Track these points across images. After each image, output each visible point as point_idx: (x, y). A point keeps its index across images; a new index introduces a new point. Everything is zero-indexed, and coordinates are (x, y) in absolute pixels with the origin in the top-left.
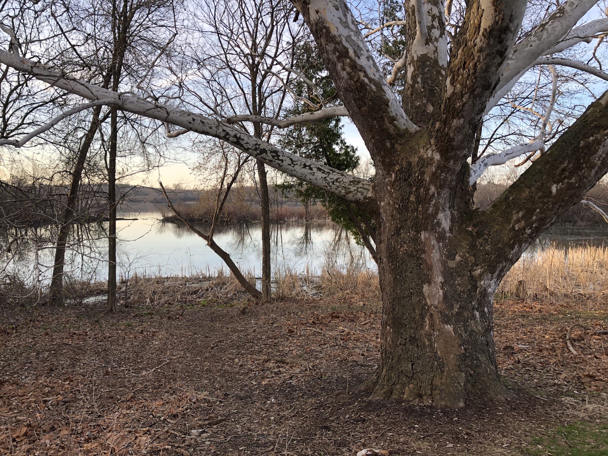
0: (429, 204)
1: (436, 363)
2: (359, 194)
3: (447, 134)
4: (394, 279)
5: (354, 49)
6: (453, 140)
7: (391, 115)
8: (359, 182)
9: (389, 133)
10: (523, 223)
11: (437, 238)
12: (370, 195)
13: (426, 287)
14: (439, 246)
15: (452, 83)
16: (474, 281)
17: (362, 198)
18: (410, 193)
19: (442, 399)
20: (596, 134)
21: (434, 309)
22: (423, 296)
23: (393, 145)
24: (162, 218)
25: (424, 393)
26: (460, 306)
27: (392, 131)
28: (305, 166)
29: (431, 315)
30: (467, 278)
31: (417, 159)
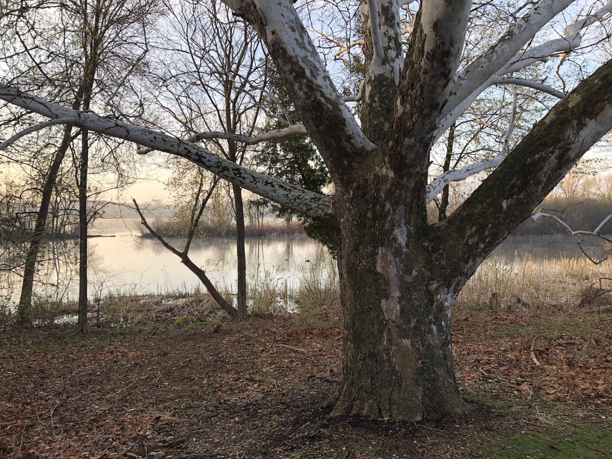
0: (385, 220)
1: (394, 377)
2: (320, 211)
3: (400, 153)
4: (355, 294)
5: (310, 70)
6: (406, 158)
7: (348, 133)
8: (319, 199)
9: (346, 151)
10: (476, 238)
11: (394, 254)
12: (330, 211)
13: (383, 302)
14: (396, 261)
15: (402, 104)
16: (430, 296)
17: (323, 214)
18: (367, 209)
19: (399, 413)
20: (541, 152)
21: (392, 324)
22: (382, 311)
23: (350, 163)
24: (140, 234)
25: (382, 408)
26: (417, 320)
27: (348, 149)
29: (389, 329)
30: (423, 292)
31: (372, 177)
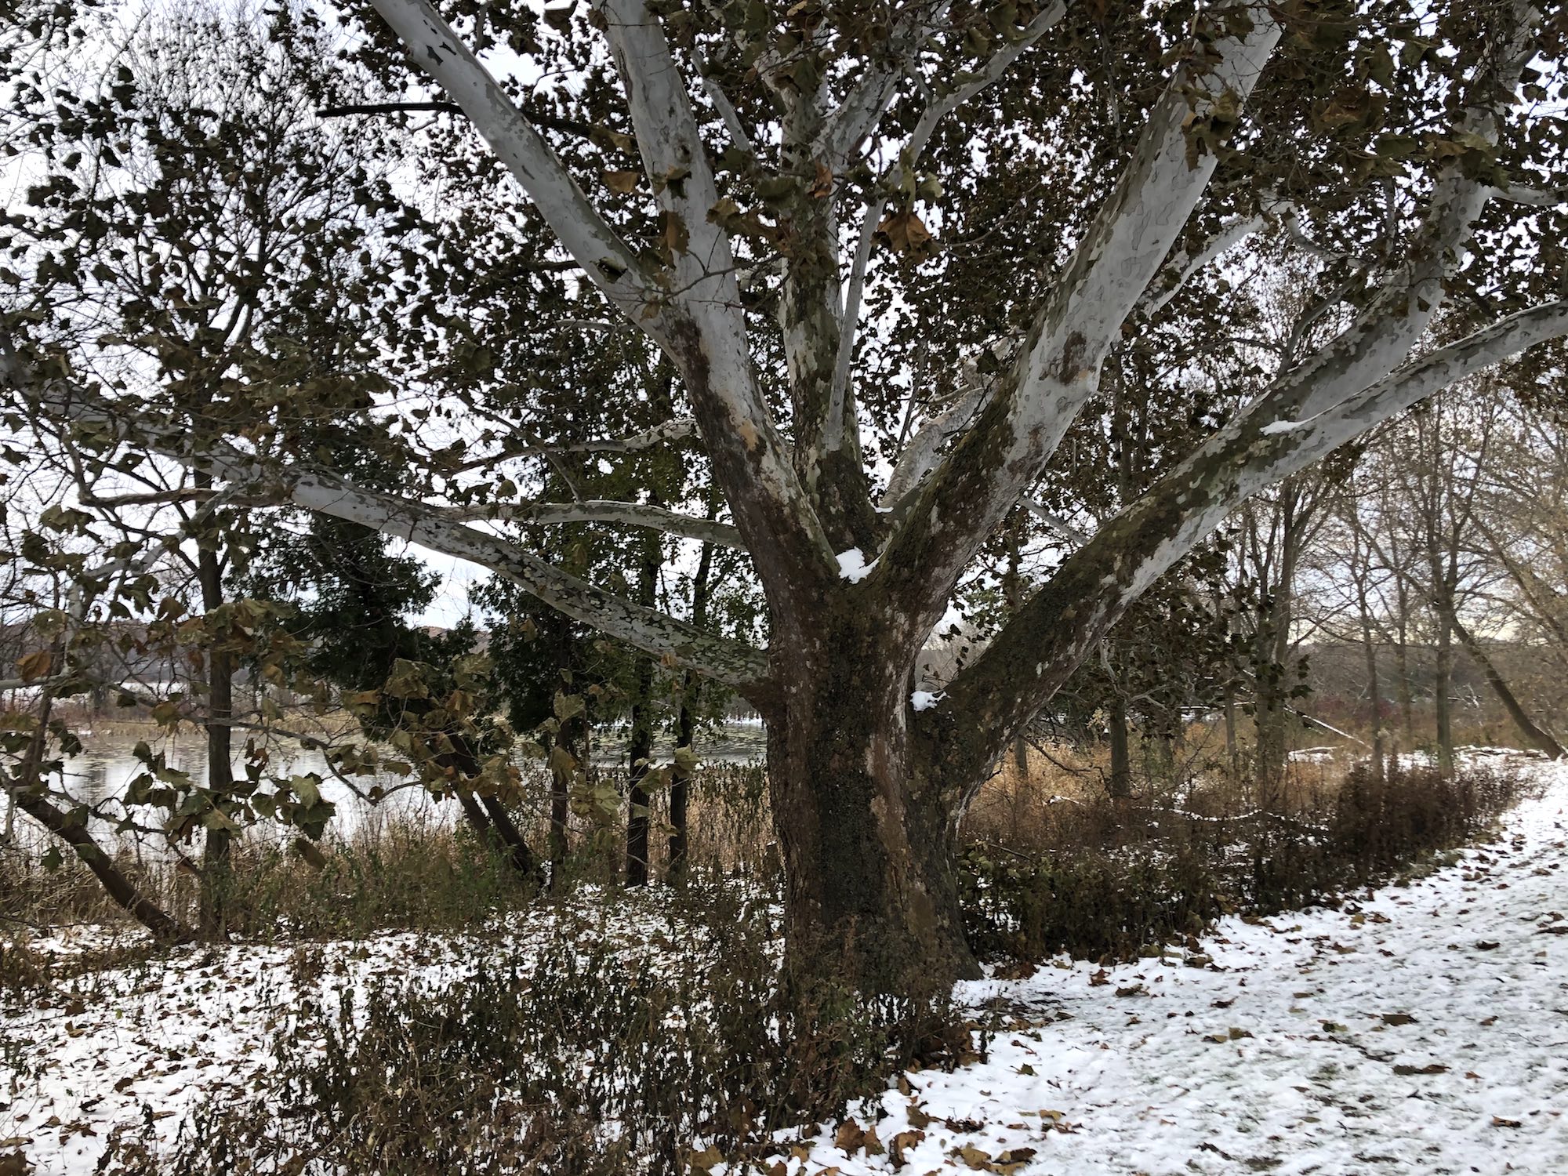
0: (885, 691)
2: (749, 674)
8: (747, 653)
12: (766, 675)
14: (896, 758)
15: (940, 518)
16: (942, 810)
17: (753, 680)
18: (852, 672)
21: (898, 859)
22: (879, 839)
26: (930, 852)
27: (822, 574)
29: (895, 868)
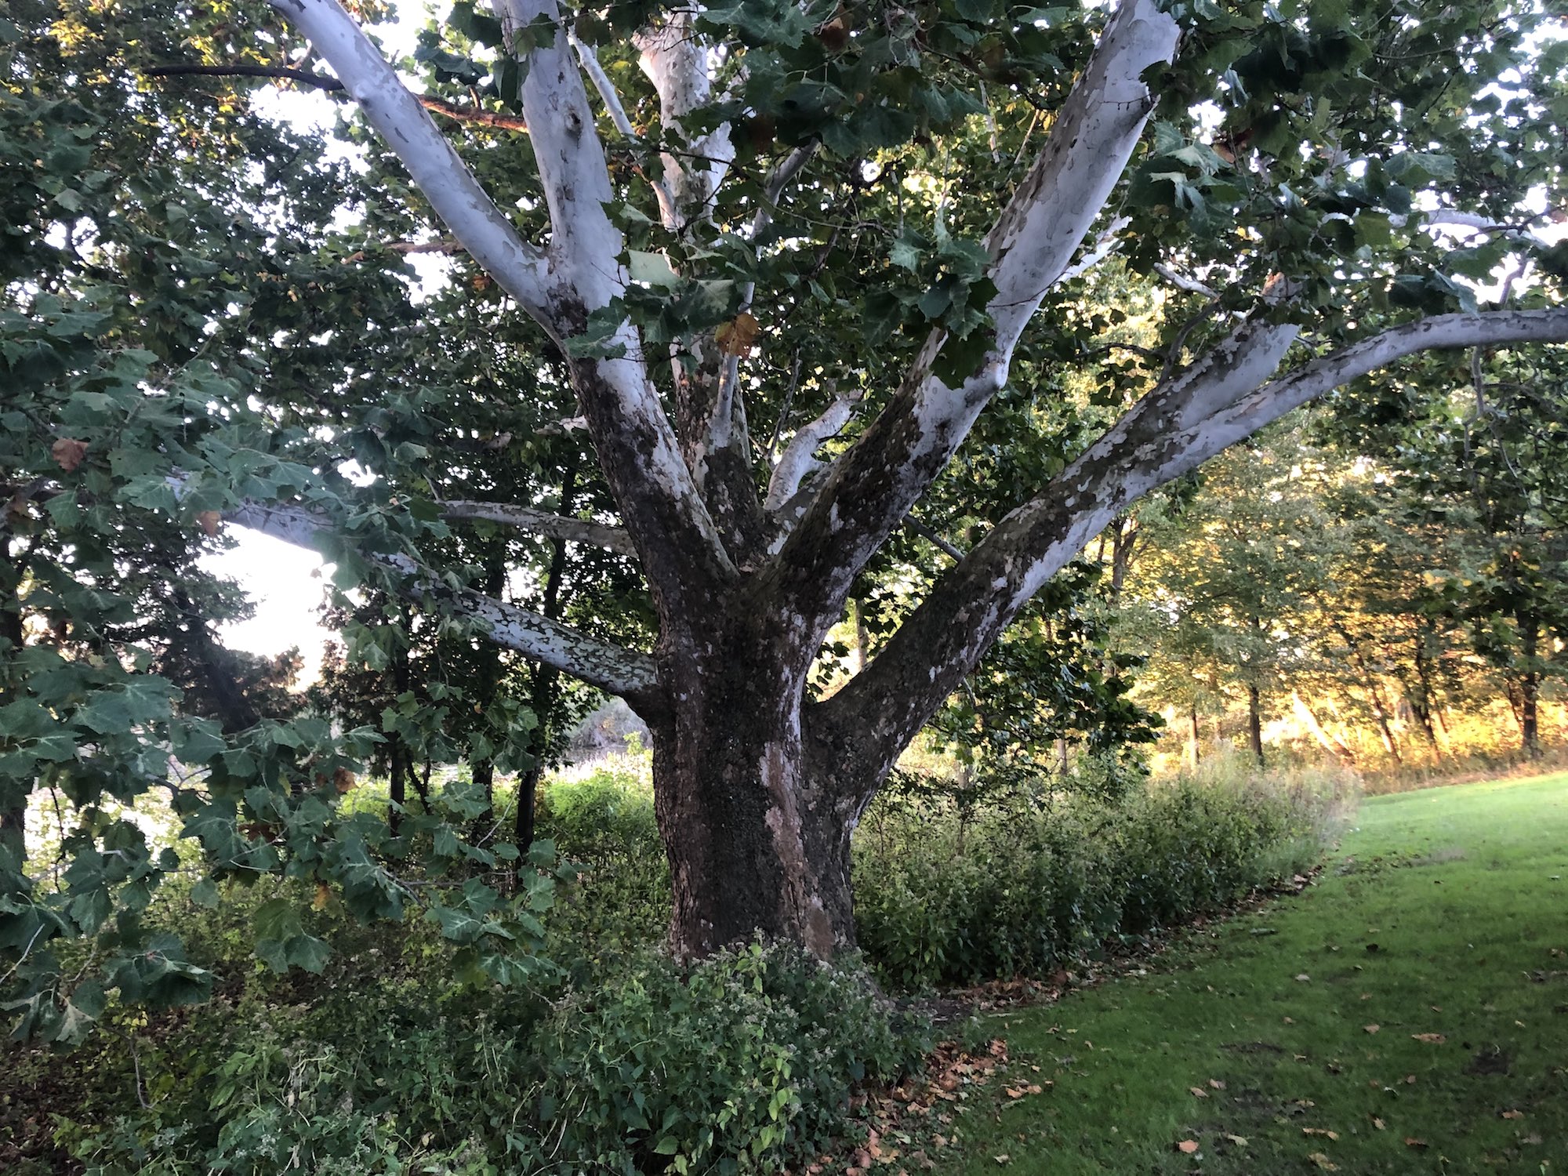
0: (779, 697)
2: (636, 681)
8: (634, 658)
11: (787, 753)
12: (654, 681)
14: (791, 766)
16: (837, 821)
17: (640, 686)
21: (794, 874)
28: (530, 625)
29: (790, 883)
30: (830, 817)
